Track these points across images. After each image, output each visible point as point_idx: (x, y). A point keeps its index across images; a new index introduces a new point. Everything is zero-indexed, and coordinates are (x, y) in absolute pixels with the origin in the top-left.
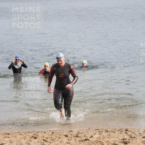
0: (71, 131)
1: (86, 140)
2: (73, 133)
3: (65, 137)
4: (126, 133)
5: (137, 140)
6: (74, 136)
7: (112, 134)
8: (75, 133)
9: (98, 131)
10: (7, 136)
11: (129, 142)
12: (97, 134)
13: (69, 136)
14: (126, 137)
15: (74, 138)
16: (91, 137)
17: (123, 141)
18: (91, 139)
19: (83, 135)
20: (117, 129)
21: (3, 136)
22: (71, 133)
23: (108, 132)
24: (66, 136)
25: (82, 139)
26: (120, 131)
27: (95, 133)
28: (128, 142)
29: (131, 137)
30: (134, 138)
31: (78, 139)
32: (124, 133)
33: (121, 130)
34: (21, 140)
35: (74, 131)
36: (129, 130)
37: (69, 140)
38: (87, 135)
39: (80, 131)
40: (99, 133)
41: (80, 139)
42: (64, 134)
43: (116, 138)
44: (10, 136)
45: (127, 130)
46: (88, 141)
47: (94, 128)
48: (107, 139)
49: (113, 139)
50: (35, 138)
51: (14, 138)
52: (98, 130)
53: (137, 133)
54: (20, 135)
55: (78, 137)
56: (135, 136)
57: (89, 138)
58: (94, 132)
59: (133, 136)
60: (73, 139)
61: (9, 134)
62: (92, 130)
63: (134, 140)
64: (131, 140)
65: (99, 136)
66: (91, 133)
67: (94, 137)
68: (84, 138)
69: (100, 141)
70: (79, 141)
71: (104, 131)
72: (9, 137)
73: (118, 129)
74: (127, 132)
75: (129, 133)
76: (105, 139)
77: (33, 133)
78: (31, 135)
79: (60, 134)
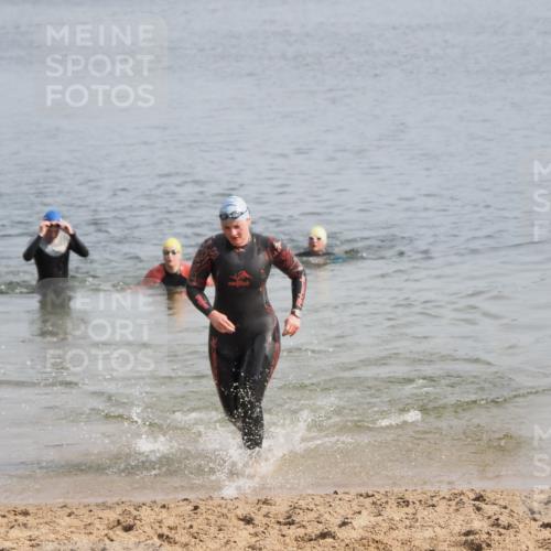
0: (266, 502)
1: (323, 535)
2: (273, 509)
3: (242, 523)
4: (479, 509)
5: (520, 536)
6: (279, 522)
7: (423, 513)
8: (280, 508)
9: (370, 500)
10: (21, 519)
11: (489, 545)
12: (364, 513)
13: (259, 519)
14: (479, 524)
15: (277, 527)
16: (344, 524)
17: (464, 538)
18: (342, 533)
19: (312, 515)
20: (442, 494)
21: (6, 520)
22: (265, 509)
23: (407, 503)
24: (248, 521)
25: (309, 530)
26: (453, 503)
27: (356, 508)
28: (484, 545)
29: (496, 524)
30: (509, 527)
31: (293, 531)
32: (469, 509)
33: (456, 499)
34: (75, 537)
35: (279, 501)
36: (490, 496)
37: (256, 535)
38: (327, 516)
39: (301, 502)
40: (373, 508)
41: (301, 532)
42: (240, 512)
43: (438, 529)
44: (30, 520)
45: (479, 498)
46: (330, 540)
47: (354, 491)
48: (402, 534)
49: (429, 533)
50: (128, 529)
51: (44, 529)
52: (368, 496)
53: (521, 510)
54: (69, 515)
55: (292, 523)
56: (514, 521)
57: (334, 529)
58: (354, 504)
59: (504, 520)
60: (274, 531)
61: (26, 513)
62: (346, 497)
63: (509, 536)
64: (497, 537)
65: (373, 519)
66: (342, 510)
67: (354, 523)
68: (315, 530)
69: (377, 538)
70: (296, 540)
71: (392, 502)
72: (25, 525)
73: (445, 492)
74: (482, 505)
75: (489, 509)
76: (394, 534)
77: (119, 510)
78: (113, 516)
79: (225, 511)
